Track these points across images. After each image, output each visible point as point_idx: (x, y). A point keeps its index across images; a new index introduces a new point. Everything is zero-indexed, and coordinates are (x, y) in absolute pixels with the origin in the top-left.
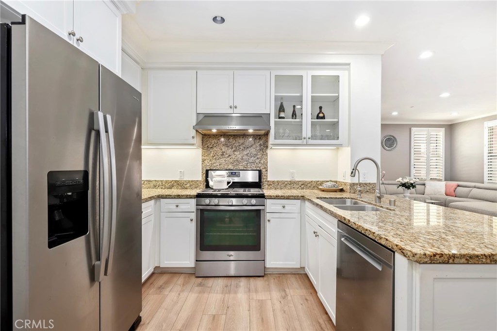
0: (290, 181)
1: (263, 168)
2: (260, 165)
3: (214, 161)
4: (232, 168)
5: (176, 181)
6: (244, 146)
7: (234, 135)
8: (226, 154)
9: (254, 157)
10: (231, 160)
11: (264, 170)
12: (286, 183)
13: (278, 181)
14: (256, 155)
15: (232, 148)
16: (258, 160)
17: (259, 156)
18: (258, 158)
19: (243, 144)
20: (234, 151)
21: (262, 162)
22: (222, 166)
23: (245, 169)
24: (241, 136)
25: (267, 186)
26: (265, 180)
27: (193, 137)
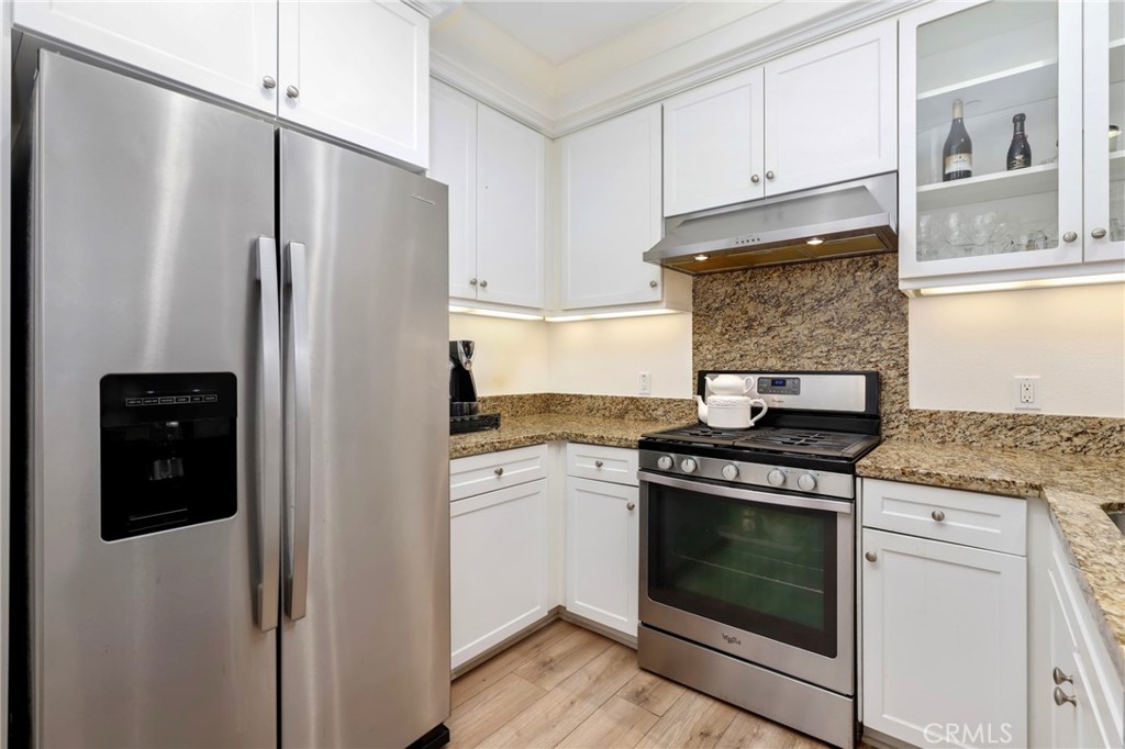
0: (1014, 416)
1: (888, 367)
2: (875, 357)
3: (724, 346)
4: (778, 367)
5: (632, 399)
6: (818, 296)
7: (784, 265)
8: (761, 324)
9: (855, 330)
10: (776, 343)
11: (893, 373)
12: (993, 422)
13: (952, 414)
14: (862, 322)
15: (778, 306)
16: (870, 339)
17: (871, 326)
18: (867, 333)
19: (813, 289)
20: (785, 314)
21: (885, 345)
22: (747, 360)
23: (821, 368)
24: (808, 266)
25: (905, 429)
26: (897, 407)
27: (653, 285)
